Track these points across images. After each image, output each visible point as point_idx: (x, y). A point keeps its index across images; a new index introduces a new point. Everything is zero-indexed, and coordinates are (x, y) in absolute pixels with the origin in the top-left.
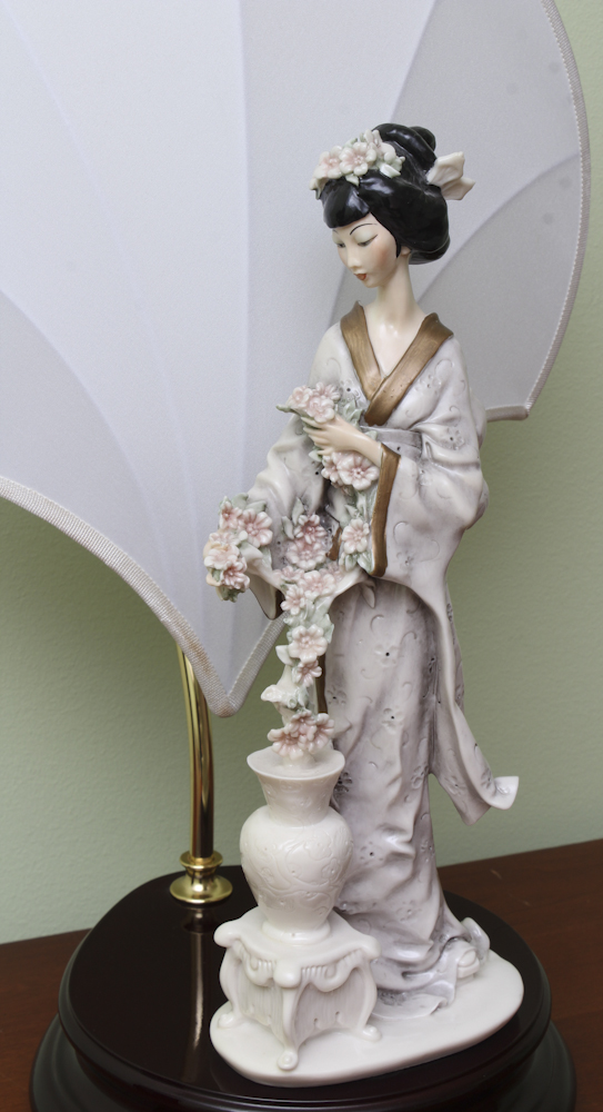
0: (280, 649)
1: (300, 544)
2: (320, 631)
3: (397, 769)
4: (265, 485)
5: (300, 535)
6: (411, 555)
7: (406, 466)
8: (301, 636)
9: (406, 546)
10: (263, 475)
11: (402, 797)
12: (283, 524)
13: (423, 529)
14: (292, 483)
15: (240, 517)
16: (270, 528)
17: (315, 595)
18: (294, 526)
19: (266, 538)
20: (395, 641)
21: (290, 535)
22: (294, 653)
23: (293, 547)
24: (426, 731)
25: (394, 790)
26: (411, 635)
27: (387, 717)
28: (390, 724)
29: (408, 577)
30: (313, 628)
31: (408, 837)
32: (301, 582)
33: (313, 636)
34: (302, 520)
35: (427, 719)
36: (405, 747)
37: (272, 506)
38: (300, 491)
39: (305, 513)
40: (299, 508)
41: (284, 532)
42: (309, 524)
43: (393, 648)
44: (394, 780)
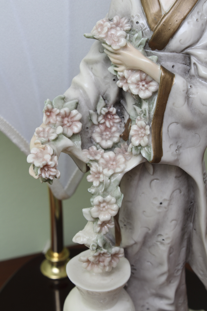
0: (85, 210)
1: (102, 127)
2: (113, 200)
3: (165, 268)
4: (78, 87)
5: (103, 121)
6: (179, 144)
7: (179, 82)
8: (100, 203)
9: (177, 138)
10: (76, 79)
12: (90, 115)
13: (189, 126)
14: (97, 85)
15: (58, 115)
16: (81, 121)
18: (98, 116)
19: (77, 127)
20: (166, 196)
21: (95, 122)
22: (95, 215)
23: (98, 129)
24: (185, 243)
26: (178, 191)
27: (160, 239)
28: (162, 243)
29: (177, 160)
30: (108, 197)
32: (101, 161)
33: (108, 203)
34: (104, 111)
35: (186, 237)
36: (171, 255)
37: (83, 103)
38: (102, 91)
39: (106, 106)
40: (102, 103)
41: (91, 120)
42: (109, 113)
43: (165, 200)
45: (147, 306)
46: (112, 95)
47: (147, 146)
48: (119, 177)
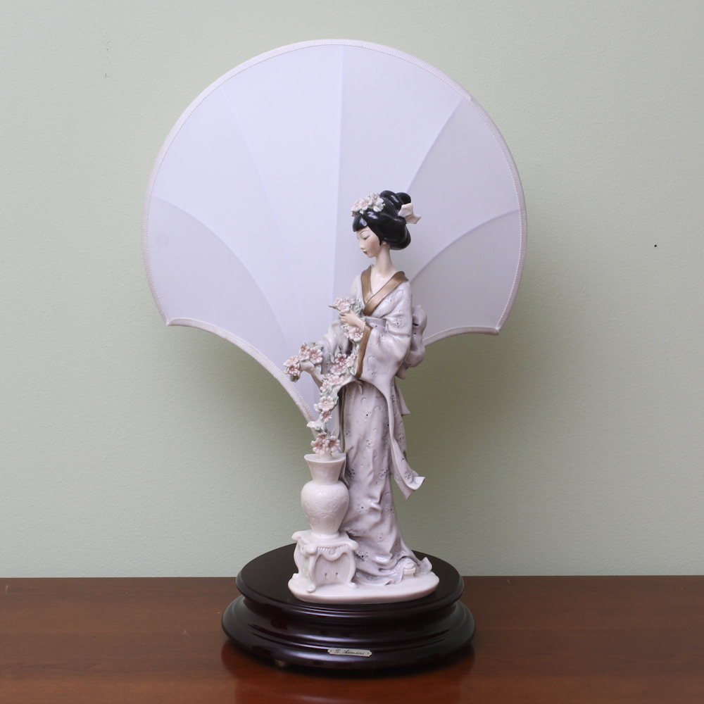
0: (315, 405)
1: (337, 366)
2: (332, 399)
3: (371, 468)
4: (325, 339)
5: (338, 362)
6: (375, 371)
7: (374, 333)
8: (324, 400)
9: (373, 366)
10: (325, 335)
11: (375, 482)
12: (330, 356)
13: (381, 360)
14: (336, 340)
15: (309, 350)
16: (322, 356)
17: (333, 384)
18: (335, 358)
19: (319, 360)
20: (370, 409)
21: (332, 361)
22: (320, 407)
23: (334, 367)
24: (386, 453)
25: (371, 478)
26: (378, 408)
27: (367, 444)
28: (369, 447)
29: (372, 380)
30: (329, 397)
31: (378, 501)
32: (330, 379)
33: (329, 401)
34: (339, 355)
35: (387, 448)
36: (375, 458)
37: (326, 348)
38: (339, 343)
39: (341, 353)
40: (338, 350)
41: (330, 360)
42: (342, 357)
43: (370, 413)
44: (370, 473)
45: (362, 505)
46: (345, 346)
47: (353, 366)
48: (338, 388)
